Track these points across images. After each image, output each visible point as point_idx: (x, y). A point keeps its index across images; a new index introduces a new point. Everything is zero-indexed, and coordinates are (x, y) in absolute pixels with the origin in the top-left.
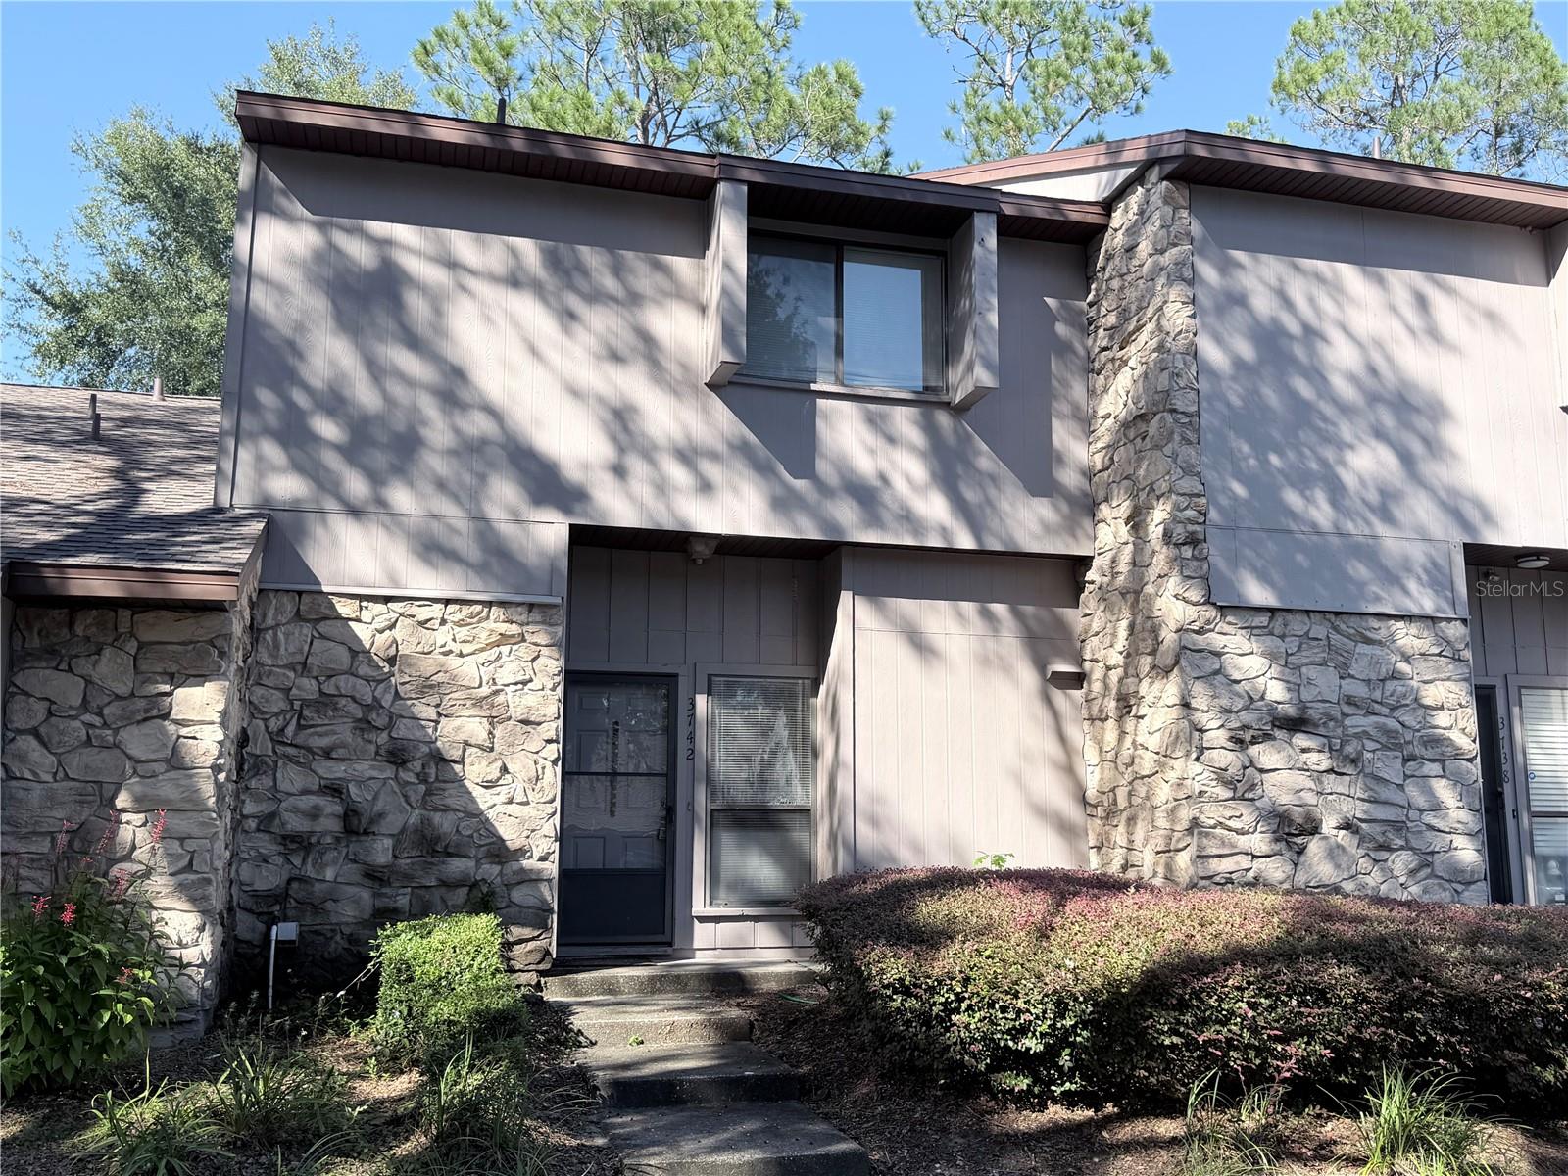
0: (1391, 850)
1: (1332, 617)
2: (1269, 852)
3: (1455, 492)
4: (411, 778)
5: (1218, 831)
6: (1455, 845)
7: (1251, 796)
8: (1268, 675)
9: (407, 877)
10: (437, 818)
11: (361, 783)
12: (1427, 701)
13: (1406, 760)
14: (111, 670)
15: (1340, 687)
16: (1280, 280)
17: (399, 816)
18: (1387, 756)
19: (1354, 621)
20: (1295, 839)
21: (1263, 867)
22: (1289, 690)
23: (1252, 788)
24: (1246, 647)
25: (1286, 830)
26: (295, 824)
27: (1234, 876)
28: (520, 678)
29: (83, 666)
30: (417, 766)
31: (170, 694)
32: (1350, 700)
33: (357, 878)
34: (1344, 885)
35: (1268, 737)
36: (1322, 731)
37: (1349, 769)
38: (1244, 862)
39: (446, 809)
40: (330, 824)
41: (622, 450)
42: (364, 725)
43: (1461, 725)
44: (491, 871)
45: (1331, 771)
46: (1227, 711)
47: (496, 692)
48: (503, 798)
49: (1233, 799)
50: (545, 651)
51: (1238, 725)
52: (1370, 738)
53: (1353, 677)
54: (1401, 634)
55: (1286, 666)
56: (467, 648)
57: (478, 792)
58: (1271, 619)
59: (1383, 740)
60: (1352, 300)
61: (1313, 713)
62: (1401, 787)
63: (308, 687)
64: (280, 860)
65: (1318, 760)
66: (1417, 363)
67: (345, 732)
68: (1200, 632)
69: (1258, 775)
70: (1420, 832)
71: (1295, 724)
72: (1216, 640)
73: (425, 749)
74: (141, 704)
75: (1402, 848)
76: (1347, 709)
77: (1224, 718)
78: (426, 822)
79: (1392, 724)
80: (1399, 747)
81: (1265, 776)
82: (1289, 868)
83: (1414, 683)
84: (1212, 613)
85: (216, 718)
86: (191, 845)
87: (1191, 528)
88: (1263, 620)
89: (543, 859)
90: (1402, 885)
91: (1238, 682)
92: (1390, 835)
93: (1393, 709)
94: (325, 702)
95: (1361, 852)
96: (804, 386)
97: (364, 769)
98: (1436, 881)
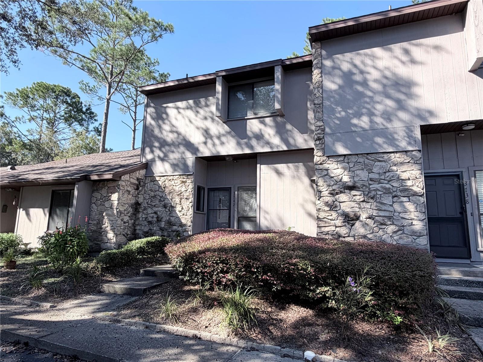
0: (387, 225)
1: (366, 155)
2: (341, 226)
3: (418, 109)
4: (167, 210)
5: (325, 220)
6: (413, 224)
7: (336, 209)
8: (343, 174)
9: (166, 229)
10: (171, 218)
11: (160, 211)
12: (403, 178)
13: (393, 197)
14: (104, 192)
15: (368, 176)
16: (351, 59)
17: (165, 218)
18: (386, 196)
19: (373, 155)
20: (350, 222)
21: (339, 230)
22: (350, 178)
23: (336, 207)
24: (336, 167)
25: (347, 219)
26: (150, 219)
27: (329, 232)
28: (185, 190)
29: (100, 192)
30: (168, 208)
31: (111, 196)
32: (371, 180)
33: (159, 229)
34: (368, 235)
35: (341, 192)
36: (361, 189)
37: (371, 201)
38: (333, 228)
39: (173, 217)
40: (155, 219)
41: (206, 138)
42: (160, 201)
43: (417, 184)
44: (180, 229)
45: (364, 201)
46: (329, 186)
47: (181, 193)
48: (182, 214)
49: (330, 210)
50: (190, 184)
51: (332, 189)
52: (379, 191)
53: (374, 173)
54: (393, 157)
55: (349, 171)
56: (177, 184)
57: (178, 213)
58: (344, 158)
59: (384, 191)
60: (378, 58)
61: (358, 185)
62: (391, 205)
63: (152, 194)
64: (148, 226)
65: (360, 198)
66: (404, 71)
67: (157, 202)
68: (321, 164)
69: (338, 203)
70: (399, 220)
71: (352, 188)
72: (326, 166)
73: (170, 205)
74: (107, 197)
75: (391, 224)
76: (370, 182)
77: (328, 188)
78: (169, 219)
79: (388, 186)
80: (391, 193)
81: (341, 204)
82: (347, 231)
83: (398, 173)
84: (325, 158)
85: (117, 199)
86: (113, 222)
87: (319, 135)
88: (341, 159)
89: (189, 226)
90: (391, 236)
91: (333, 177)
92: (386, 221)
93: (389, 181)
94: (155, 196)
95: (375, 225)
96: (243, 118)
97: (160, 209)
98: (405, 235)
